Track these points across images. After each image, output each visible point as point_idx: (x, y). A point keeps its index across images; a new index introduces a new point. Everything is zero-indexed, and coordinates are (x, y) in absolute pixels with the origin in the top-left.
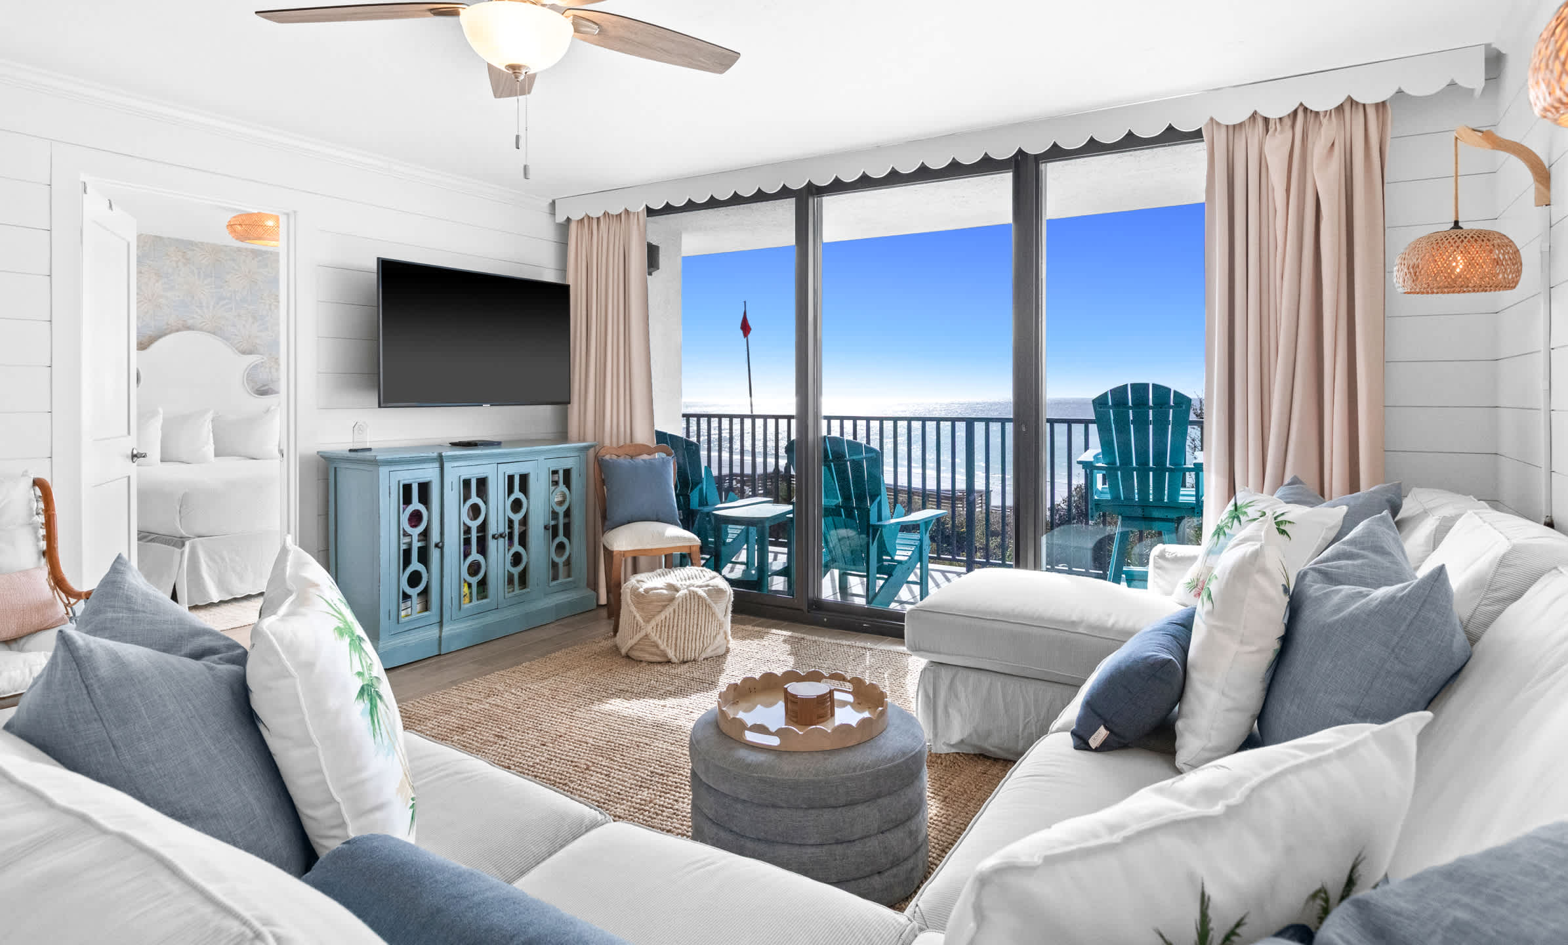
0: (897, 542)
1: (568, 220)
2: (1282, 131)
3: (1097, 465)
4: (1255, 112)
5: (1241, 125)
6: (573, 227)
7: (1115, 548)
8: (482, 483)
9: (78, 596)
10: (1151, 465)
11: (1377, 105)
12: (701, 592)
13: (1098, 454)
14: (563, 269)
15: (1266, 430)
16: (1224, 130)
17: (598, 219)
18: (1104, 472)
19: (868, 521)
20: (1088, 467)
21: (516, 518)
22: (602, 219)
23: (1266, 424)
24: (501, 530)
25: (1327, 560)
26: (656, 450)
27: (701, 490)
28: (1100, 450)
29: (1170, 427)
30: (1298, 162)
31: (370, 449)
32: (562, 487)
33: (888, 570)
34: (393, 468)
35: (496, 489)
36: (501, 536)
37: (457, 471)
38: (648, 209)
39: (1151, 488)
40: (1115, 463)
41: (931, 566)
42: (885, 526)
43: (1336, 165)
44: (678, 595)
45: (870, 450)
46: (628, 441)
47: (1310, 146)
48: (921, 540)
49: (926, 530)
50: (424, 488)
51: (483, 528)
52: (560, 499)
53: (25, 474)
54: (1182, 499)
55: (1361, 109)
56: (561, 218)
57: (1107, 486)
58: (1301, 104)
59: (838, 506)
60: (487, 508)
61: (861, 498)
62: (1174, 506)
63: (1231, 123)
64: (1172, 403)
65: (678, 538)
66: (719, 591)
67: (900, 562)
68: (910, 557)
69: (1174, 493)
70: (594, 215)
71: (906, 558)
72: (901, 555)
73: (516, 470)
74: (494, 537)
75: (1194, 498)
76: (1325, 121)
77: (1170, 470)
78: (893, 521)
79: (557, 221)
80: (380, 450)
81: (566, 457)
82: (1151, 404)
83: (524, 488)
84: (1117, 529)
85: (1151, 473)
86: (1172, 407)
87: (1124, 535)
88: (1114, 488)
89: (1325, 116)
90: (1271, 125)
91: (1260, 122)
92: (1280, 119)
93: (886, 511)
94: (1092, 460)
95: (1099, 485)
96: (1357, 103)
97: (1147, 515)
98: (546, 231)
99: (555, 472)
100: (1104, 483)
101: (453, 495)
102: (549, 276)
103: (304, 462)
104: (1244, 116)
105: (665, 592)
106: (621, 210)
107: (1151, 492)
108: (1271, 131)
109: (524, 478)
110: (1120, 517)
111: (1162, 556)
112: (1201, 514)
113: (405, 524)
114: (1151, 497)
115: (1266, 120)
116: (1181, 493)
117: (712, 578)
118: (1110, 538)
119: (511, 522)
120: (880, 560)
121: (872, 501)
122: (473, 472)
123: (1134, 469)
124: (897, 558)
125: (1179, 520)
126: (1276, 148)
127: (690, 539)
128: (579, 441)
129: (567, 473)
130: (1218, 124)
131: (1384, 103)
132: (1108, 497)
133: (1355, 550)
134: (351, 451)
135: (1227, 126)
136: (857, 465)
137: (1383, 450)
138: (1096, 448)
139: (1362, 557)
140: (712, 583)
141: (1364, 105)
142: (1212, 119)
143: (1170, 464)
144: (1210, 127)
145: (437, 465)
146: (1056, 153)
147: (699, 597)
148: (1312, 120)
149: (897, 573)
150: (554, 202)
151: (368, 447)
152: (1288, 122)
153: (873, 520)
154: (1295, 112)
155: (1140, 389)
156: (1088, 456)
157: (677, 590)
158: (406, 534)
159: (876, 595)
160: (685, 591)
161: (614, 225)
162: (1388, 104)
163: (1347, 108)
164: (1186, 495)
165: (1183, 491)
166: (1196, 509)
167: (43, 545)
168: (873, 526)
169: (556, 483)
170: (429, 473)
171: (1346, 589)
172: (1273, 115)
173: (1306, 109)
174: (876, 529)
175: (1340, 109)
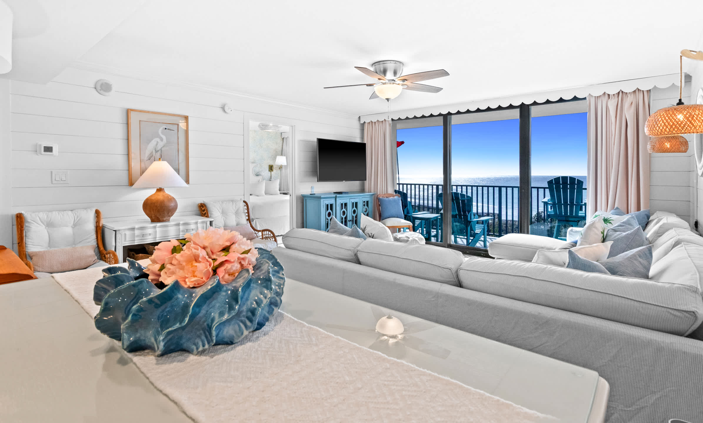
0: (476, 227)
1: (365, 122)
2: (614, 98)
3: (549, 203)
4: (605, 92)
5: (600, 96)
6: (366, 125)
7: (555, 230)
8: (346, 204)
9: (259, 231)
10: (569, 203)
11: (647, 91)
12: (417, 239)
13: (549, 199)
14: (362, 137)
15: (608, 193)
16: (594, 98)
17: (375, 122)
18: (551, 205)
19: (467, 219)
20: (546, 204)
21: (354, 215)
22: (376, 123)
23: (608, 191)
24: (351, 219)
25: (616, 227)
26: (395, 196)
27: (407, 209)
28: (550, 198)
29: (576, 190)
30: (619, 109)
31: (315, 194)
32: (366, 207)
33: (474, 235)
34: (324, 200)
35: (349, 206)
36: (351, 221)
37: (340, 201)
38: (392, 119)
39: (569, 210)
40: (556, 202)
41: (487, 237)
42: (472, 221)
43: (633, 110)
44: (409, 239)
45: (467, 196)
46: (386, 193)
47: (624, 104)
48: (484, 227)
49: (486, 224)
50: (331, 205)
51: (346, 218)
52: (365, 210)
53: (241, 199)
54: (580, 215)
55: (642, 92)
56: (362, 122)
57: (552, 210)
58: (621, 90)
59: (456, 215)
60: (347, 212)
61: (464, 212)
62: (577, 216)
63: (597, 95)
64: (576, 183)
65: (405, 223)
66: (422, 239)
67: (477, 233)
68: (481, 232)
69: (577, 212)
70: (373, 121)
71: (479, 232)
72: (478, 231)
73: (354, 201)
74: (349, 221)
75: (584, 215)
76: (629, 95)
77: (575, 205)
78: (475, 220)
79: (361, 123)
80: (317, 194)
81: (366, 197)
82: (569, 183)
83: (356, 207)
84: (556, 224)
85: (569, 206)
86: (576, 184)
87: (558, 226)
88: (555, 210)
89: (629, 94)
90: (611, 96)
91: (607, 96)
92: (614, 95)
93: (473, 217)
94: (547, 201)
95: (550, 210)
96: (640, 90)
97: (567, 219)
98: (356, 126)
99: (364, 202)
100: (551, 209)
101: (338, 208)
102: (358, 140)
103: (297, 198)
104: (601, 93)
105: (405, 238)
106: (383, 120)
107: (569, 212)
108: (610, 98)
109: (356, 203)
110: (557, 220)
111: (572, 230)
112: (585, 219)
113: (327, 216)
114: (569, 214)
115: (609, 95)
116: (580, 213)
117: (418, 235)
118: (554, 227)
119: (353, 216)
120: (471, 233)
121: (468, 214)
122: (343, 201)
123: (563, 204)
124: (476, 232)
125: (579, 221)
126: (612, 104)
127: (409, 224)
128: (369, 193)
129: (367, 202)
130: (592, 96)
131: (650, 90)
132: (553, 213)
133: (623, 224)
134: (310, 194)
135: (595, 97)
136: (463, 201)
137: (649, 200)
138: (548, 198)
139: (625, 226)
140: (419, 236)
141: (643, 91)
142: (590, 94)
143: (576, 203)
144: (589, 97)
145: (334, 199)
146: (535, 103)
147: (416, 240)
148: (624, 96)
149: (477, 236)
150: (360, 117)
151: (314, 193)
152: (616, 96)
153: (469, 219)
154: (619, 93)
155: (565, 178)
156: (546, 200)
157: (409, 238)
158: (327, 219)
159: (470, 243)
160: (412, 238)
161: (381, 124)
162: (651, 90)
163: (637, 92)
164: (581, 213)
165: (580, 212)
166: (584, 218)
167: (247, 218)
168: (469, 221)
169: (364, 205)
170: (332, 201)
171: (618, 233)
172: (611, 93)
173: (622, 92)
174: (470, 222)
175: (635, 91)
